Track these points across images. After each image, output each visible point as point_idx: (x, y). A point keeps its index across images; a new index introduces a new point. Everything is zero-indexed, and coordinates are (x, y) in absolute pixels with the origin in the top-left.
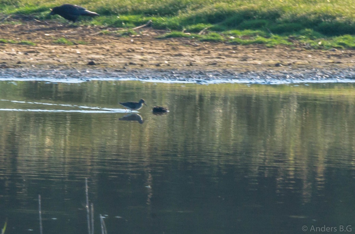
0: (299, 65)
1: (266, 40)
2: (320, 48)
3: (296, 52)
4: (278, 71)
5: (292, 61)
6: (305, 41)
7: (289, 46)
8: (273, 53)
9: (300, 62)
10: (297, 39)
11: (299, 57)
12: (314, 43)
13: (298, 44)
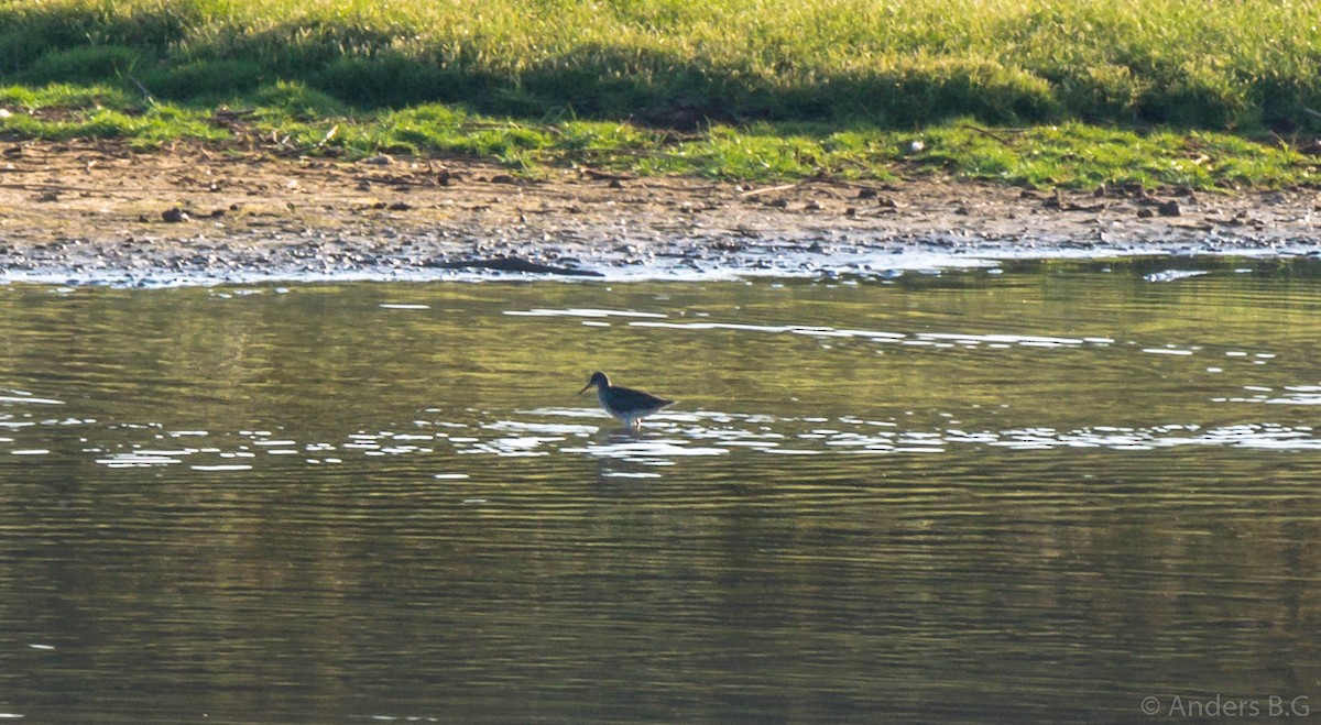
0: (252, 214)
1: (130, 123)
2: (332, 152)
3: (243, 167)
4: (174, 240)
5: (225, 201)
6: (275, 125)
7: (215, 145)
8: (154, 171)
9: (256, 204)
10: (245, 120)
11: (254, 189)
12: (309, 134)
13: (250, 138)
